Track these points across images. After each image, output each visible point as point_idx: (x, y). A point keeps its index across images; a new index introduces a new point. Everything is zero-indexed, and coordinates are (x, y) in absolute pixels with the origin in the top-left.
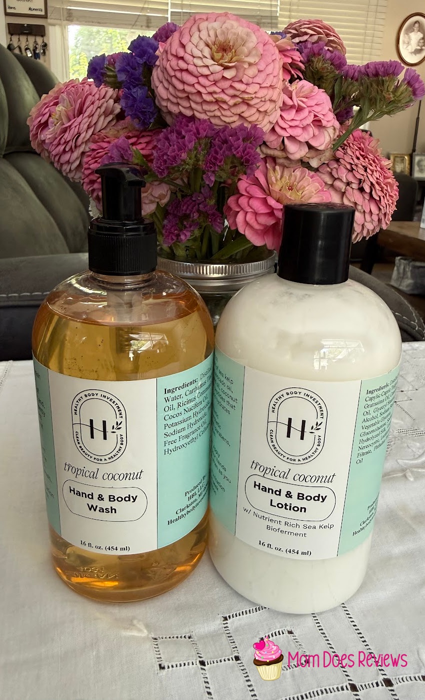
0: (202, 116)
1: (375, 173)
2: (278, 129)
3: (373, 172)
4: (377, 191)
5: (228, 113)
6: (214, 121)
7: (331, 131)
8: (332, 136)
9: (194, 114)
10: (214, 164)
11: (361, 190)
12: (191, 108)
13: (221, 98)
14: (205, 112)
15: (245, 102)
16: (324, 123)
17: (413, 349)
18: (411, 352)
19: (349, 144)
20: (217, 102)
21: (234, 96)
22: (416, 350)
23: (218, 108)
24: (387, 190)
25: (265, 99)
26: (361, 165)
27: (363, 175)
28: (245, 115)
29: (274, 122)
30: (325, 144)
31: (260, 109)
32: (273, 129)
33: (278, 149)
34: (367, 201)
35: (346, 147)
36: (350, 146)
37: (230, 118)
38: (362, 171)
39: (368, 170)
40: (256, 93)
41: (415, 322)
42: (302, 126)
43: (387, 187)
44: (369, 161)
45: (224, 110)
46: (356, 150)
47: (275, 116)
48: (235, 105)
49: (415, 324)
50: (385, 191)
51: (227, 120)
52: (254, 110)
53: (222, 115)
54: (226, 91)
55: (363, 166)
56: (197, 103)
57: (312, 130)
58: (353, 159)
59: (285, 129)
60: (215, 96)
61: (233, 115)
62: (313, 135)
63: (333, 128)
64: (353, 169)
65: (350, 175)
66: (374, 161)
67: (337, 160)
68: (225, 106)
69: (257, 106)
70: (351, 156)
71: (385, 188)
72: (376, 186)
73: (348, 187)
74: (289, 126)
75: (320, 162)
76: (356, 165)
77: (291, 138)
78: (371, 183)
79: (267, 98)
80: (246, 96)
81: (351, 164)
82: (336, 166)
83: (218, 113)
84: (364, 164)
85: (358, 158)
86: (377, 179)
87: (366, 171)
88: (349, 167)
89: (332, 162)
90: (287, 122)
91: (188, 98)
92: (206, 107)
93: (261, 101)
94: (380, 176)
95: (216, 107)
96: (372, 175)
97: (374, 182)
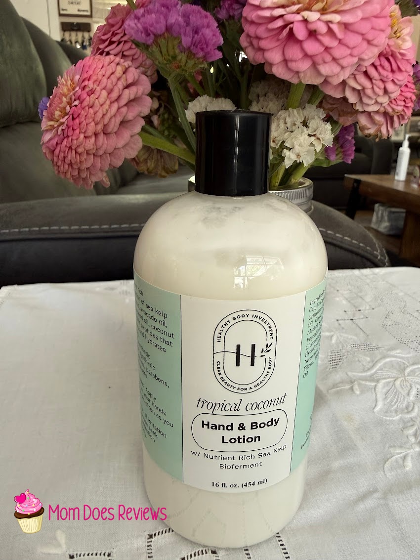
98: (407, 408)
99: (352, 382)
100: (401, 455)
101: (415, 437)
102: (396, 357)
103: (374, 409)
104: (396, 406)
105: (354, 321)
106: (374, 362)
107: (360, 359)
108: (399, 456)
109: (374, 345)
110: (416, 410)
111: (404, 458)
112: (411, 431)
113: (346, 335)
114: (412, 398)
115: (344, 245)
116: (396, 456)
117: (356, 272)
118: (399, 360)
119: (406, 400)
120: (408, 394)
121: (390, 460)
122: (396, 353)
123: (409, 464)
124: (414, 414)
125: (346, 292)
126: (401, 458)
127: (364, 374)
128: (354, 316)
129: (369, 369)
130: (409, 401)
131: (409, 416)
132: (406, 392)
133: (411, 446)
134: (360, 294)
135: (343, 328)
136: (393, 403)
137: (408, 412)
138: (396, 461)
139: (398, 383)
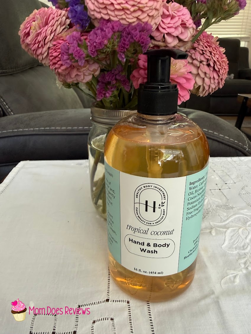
0: (115, 19)
1: (216, 55)
2: (160, 29)
3: (215, 54)
4: (218, 65)
5: (130, 16)
6: (123, 22)
7: (191, 30)
8: (192, 33)
9: (110, 18)
10: (124, 48)
11: (209, 65)
12: (108, 14)
13: (125, 7)
14: (116, 16)
15: (140, 9)
16: (188, 25)
17: (240, 160)
18: (238, 162)
19: (201, 39)
20: (123, 9)
21: (133, 6)
22: (242, 161)
23: (124, 14)
24: (223, 65)
25: (152, 8)
26: (208, 51)
27: (209, 56)
28: (141, 17)
29: (158, 24)
30: (188, 38)
31: (149, 14)
32: (157, 29)
33: (161, 41)
34: (212, 71)
35: (199, 41)
36: (201, 41)
37: (131, 19)
38: (209, 54)
39: (212, 54)
40: (146, 3)
41: (246, 146)
42: (175, 27)
43: (223, 63)
44: (213, 48)
45: (128, 14)
46: (205, 42)
47: (159, 20)
48: (135, 11)
49: (247, 147)
50: (222, 66)
51: (130, 21)
52: (146, 15)
53: (127, 18)
54: (128, 3)
55: (210, 52)
56: (111, 11)
57: (180, 29)
58: (203, 48)
59: (164, 29)
60: (122, 5)
61: (133, 18)
62: (181, 32)
63: (192, 28)
64: (203, 53)
65: (202, 56)
66: (215, 48)
67: (194, 49)
68: (128, 12)
69: (148, 12)
70: (203, 46)
71: (222, 64)
72: (217, 62)
73: (201, 64)
74: (167, 27)
75: (185, 49)
76: (206, 51)
77: (168, 34)
78: (214, 61)
79: (154, 7)
80: (140, 5)
81: (202, 50)
82: (194, 52)
83: (124, 17)
84: (210, 50)
85: (206, 47)
86: (217, 59)
87: (211, 54)
88: (201, 52)
89: (192, 50)
90: (166, 25)
91: (105, 8)
92: (117, 13)
93: (150, 9)
94: (219, 57)
95: (122, 13)
96: (214, 57)
97: (216, 61)
98: (243, 247)
99: (212, 228)
100: (234, 275)
101: (245, 265)
102: (243, 214)
103: (222, 245)
104: (236, 245)
105: (221, 190)
106: (228, 217)
107: (220, 214)
108: (232, 275)
109: (231, 206)
110: (249, 248)
111: (235, 277)
112: (243, 261)
113: (214, 199)
114: (248, 241)
115: (224, 142)
116: (230, 276)
117: (229, 159)
118: (245, 216)
119: (243, 242)
120: (246, 238)
121: (225, 278)
122: (244, 212)
123: (237, 281)
124: (247, 251)
125: (219, 172)
126: (233, 277)
127: (221, 224)
128: (221, 187)
129: (224, 221)
130: (245, 242)
131: (243, 252)
132: (245, 236)
133: (241, 269)
134: (228, 174)
135: (213, 195)
136: (235, 243)
137: (244, 249)
138: (230, 279)
139: (241, 230)
